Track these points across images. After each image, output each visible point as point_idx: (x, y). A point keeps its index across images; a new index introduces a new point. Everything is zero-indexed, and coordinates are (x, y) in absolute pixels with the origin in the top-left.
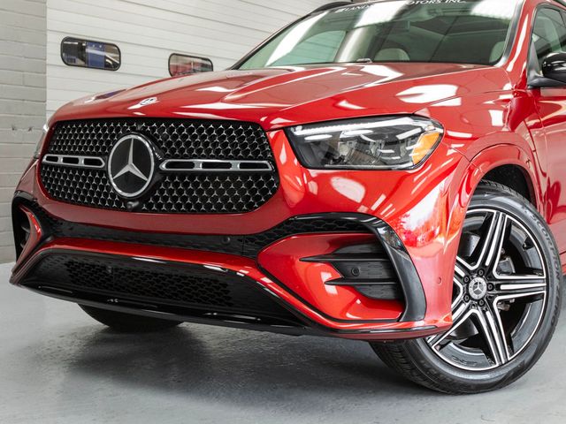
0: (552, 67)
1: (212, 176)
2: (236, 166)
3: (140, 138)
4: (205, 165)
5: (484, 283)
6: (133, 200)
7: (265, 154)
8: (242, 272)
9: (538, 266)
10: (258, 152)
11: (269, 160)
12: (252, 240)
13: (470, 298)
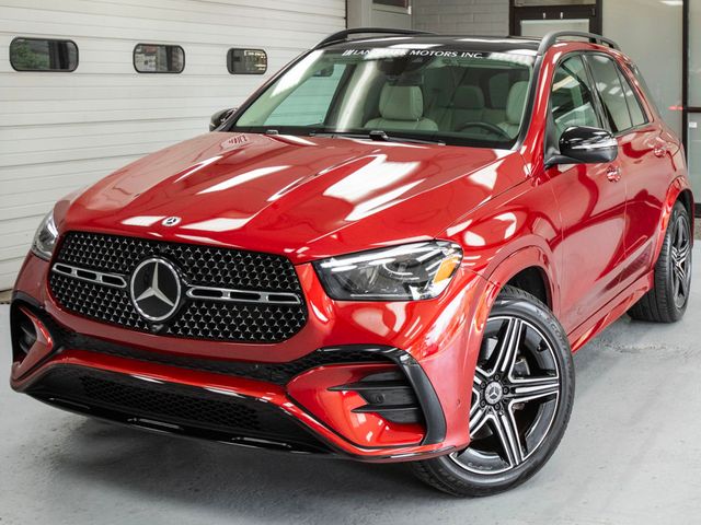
0: (570, 145)
1: (240, 306)
2: (265, 297)
3: (163, 262)
4: (233, 295)
5: (500, 388)
6: (157, 323)
7: (293, 286)
8: (266, 398)
9: (551, 367)
10: (286, 284)
11: (297, 293)
12: (280, 369)
13: (487, 403)
